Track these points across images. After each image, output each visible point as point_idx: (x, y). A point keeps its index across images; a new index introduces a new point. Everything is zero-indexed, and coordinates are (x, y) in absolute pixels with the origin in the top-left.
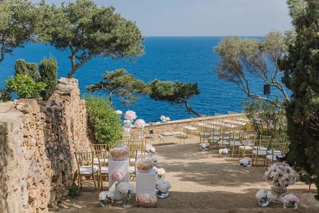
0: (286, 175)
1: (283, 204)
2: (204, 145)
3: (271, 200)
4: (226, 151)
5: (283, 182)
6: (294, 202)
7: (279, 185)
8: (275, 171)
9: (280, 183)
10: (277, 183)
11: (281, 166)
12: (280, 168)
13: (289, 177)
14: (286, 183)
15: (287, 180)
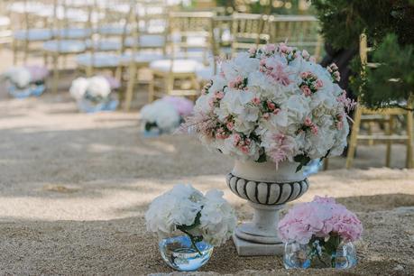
0: (295, 106)
1: (281, 256)
2: (24, 77)
3: (222, 236)
4: (102, 85)
5: (282, 139)
6: (335, 236)
7: (263, 157)
8: (243, 84)
9: (269, 144)
10: (253, 150)
11: (276, 61)
12: (266, 70)
13: (314, 113)
14: (295, 144)
15: (305, 128)
